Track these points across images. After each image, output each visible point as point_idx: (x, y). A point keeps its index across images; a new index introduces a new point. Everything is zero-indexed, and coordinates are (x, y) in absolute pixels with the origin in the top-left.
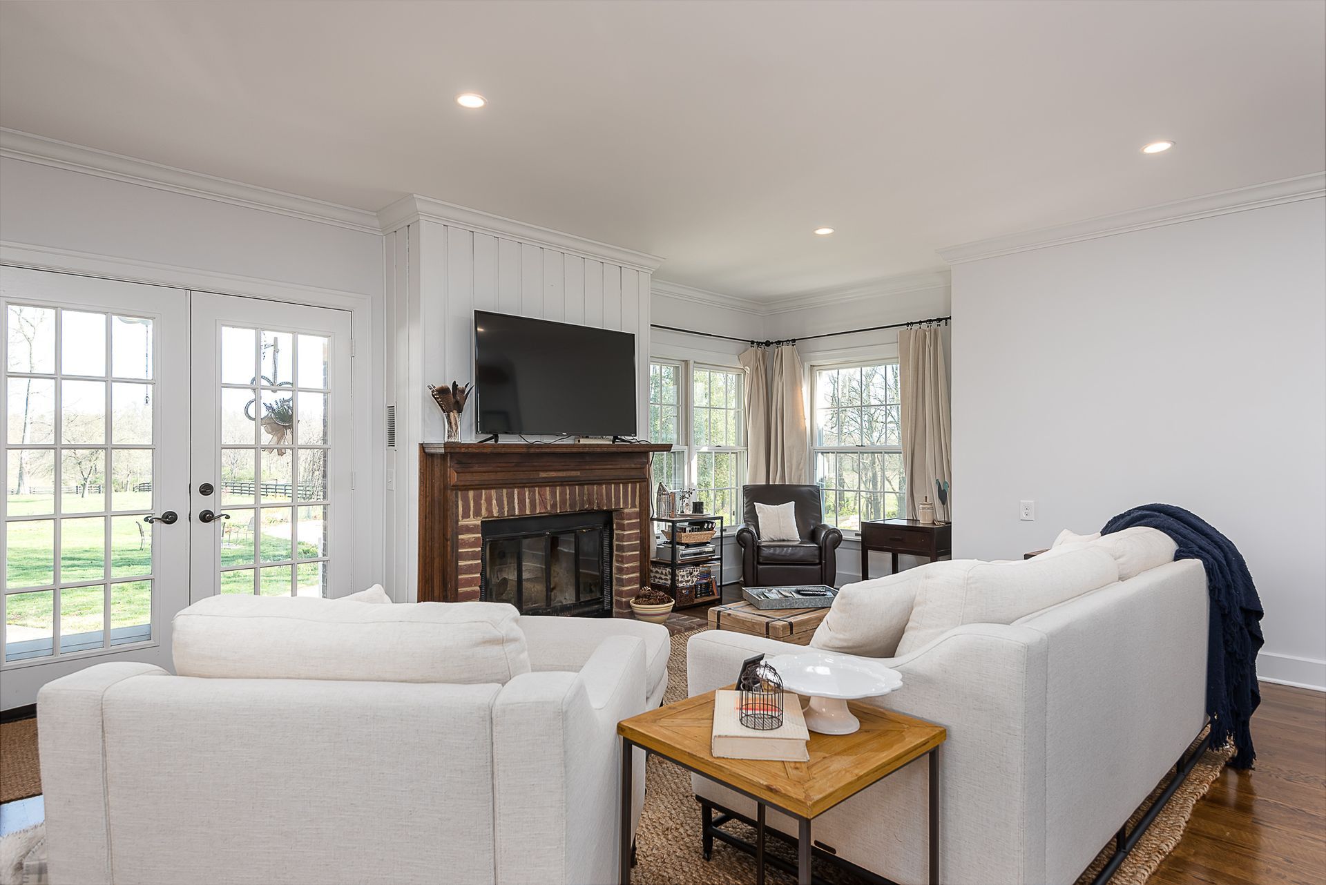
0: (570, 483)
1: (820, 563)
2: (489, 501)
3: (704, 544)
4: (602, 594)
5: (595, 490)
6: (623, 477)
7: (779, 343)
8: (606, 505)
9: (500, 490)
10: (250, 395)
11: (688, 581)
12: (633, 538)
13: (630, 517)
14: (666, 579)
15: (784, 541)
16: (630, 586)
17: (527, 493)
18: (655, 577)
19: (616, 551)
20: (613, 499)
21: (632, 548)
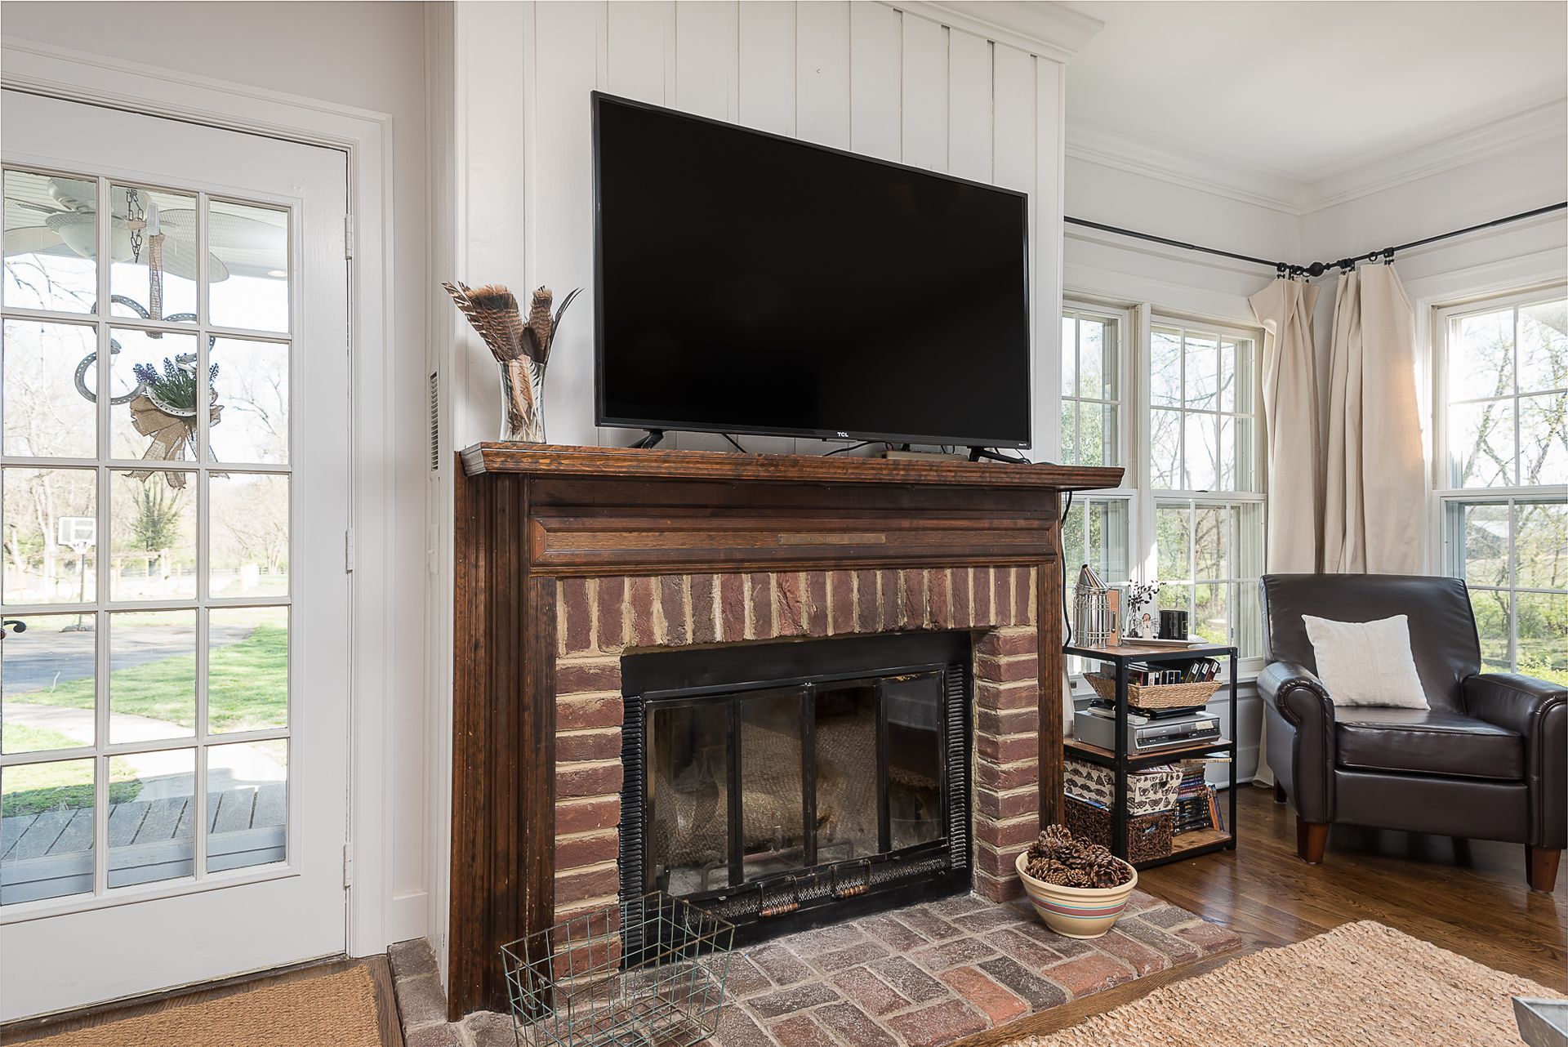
0: (860, 562)
1: (1524, 780)
2: (642, 605)
3: (1190, 711)
4: (946, 830)
5: (926, 580)
6: (996, 550)
7: (1347, 264)
8: (954, 618)
9: (675, 579)
10: (84, 341)
11: (1156, 803)
12: (1020, 698)
13: (1013, 647)
14: (1099, 793)
15: (1384, 707)
16: (1014, 816)
17: (747, 587)
18: (1073, 783)
19: (981, 728)
20: (971, 604)
21: (1021, 724)
